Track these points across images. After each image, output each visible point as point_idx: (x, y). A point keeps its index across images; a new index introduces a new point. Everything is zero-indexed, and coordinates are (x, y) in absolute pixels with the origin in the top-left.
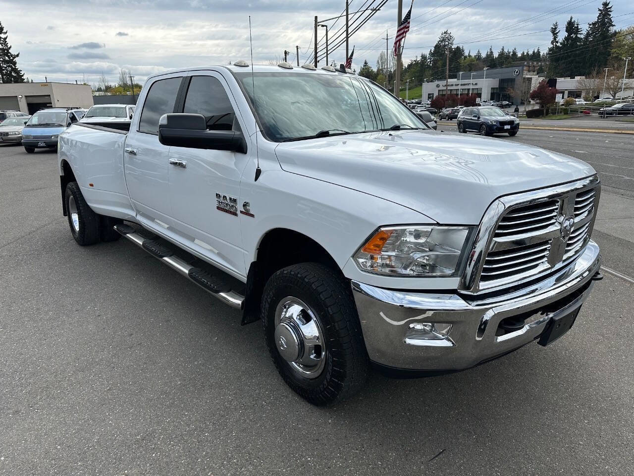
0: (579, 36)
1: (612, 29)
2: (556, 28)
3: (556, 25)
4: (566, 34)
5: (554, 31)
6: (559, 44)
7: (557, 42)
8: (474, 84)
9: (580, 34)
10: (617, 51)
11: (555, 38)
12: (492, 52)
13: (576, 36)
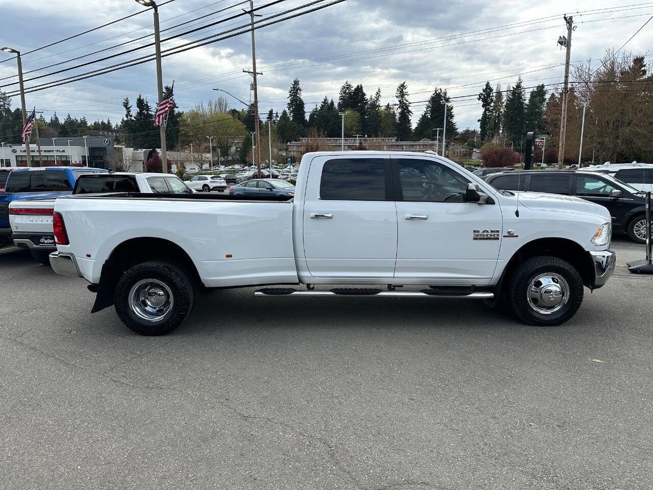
0: (150, 112)
1: (176, 110)
2: (127, 103)
3: (127, 100)
4: (138, 110)
5: (126, 105)
6: (133, 118)
7: (131, 116)
8: (61, 151)
9: (151, 111)
10: (186, 130)
11: (129, 112)
12: (56, 118)
13: (148, 112)
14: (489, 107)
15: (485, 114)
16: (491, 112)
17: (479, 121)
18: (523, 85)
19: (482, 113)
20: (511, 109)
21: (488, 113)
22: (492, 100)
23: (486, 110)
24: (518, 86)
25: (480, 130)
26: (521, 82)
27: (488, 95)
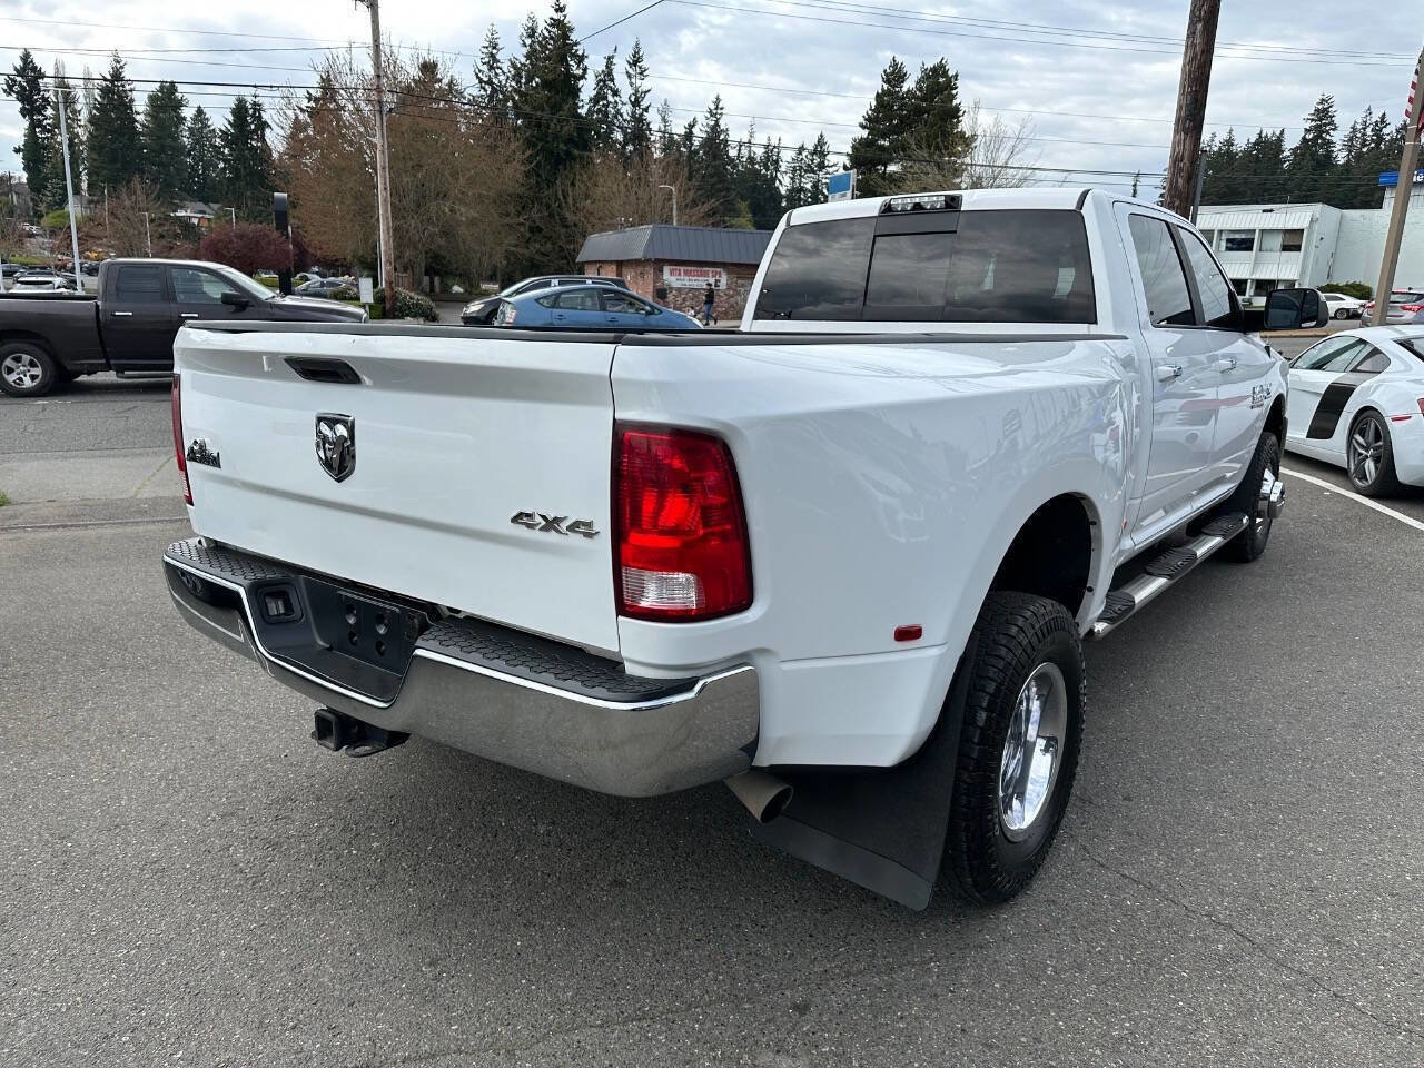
14: (41, 117)
15: (31, 134)
16: (49, 131)
17: (17, 151)
18: (127, 74)
19: (24, 132)
20: (108, 132)
21: (41, 132)
22: (45, 100)
23: (33, 125)
24: (117, 76)
25: (26, 175)
26: (122, 67)
27: (34, 86)
